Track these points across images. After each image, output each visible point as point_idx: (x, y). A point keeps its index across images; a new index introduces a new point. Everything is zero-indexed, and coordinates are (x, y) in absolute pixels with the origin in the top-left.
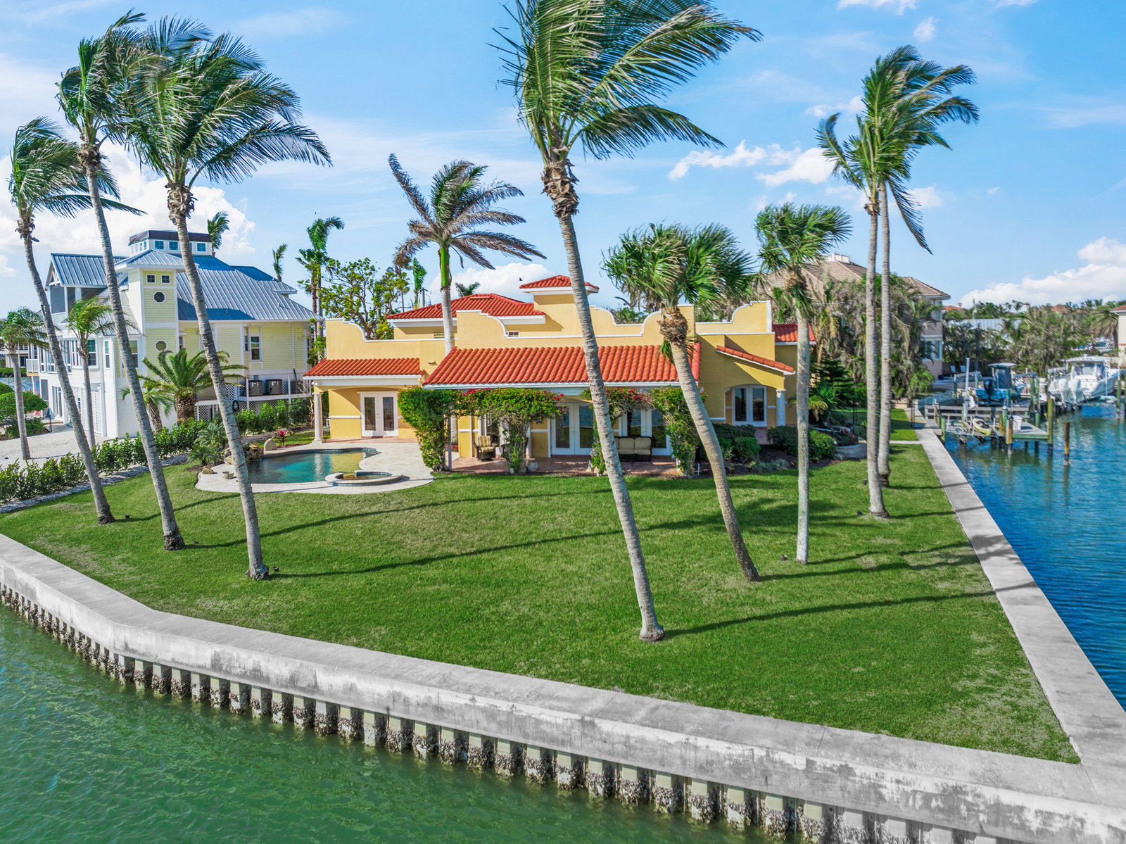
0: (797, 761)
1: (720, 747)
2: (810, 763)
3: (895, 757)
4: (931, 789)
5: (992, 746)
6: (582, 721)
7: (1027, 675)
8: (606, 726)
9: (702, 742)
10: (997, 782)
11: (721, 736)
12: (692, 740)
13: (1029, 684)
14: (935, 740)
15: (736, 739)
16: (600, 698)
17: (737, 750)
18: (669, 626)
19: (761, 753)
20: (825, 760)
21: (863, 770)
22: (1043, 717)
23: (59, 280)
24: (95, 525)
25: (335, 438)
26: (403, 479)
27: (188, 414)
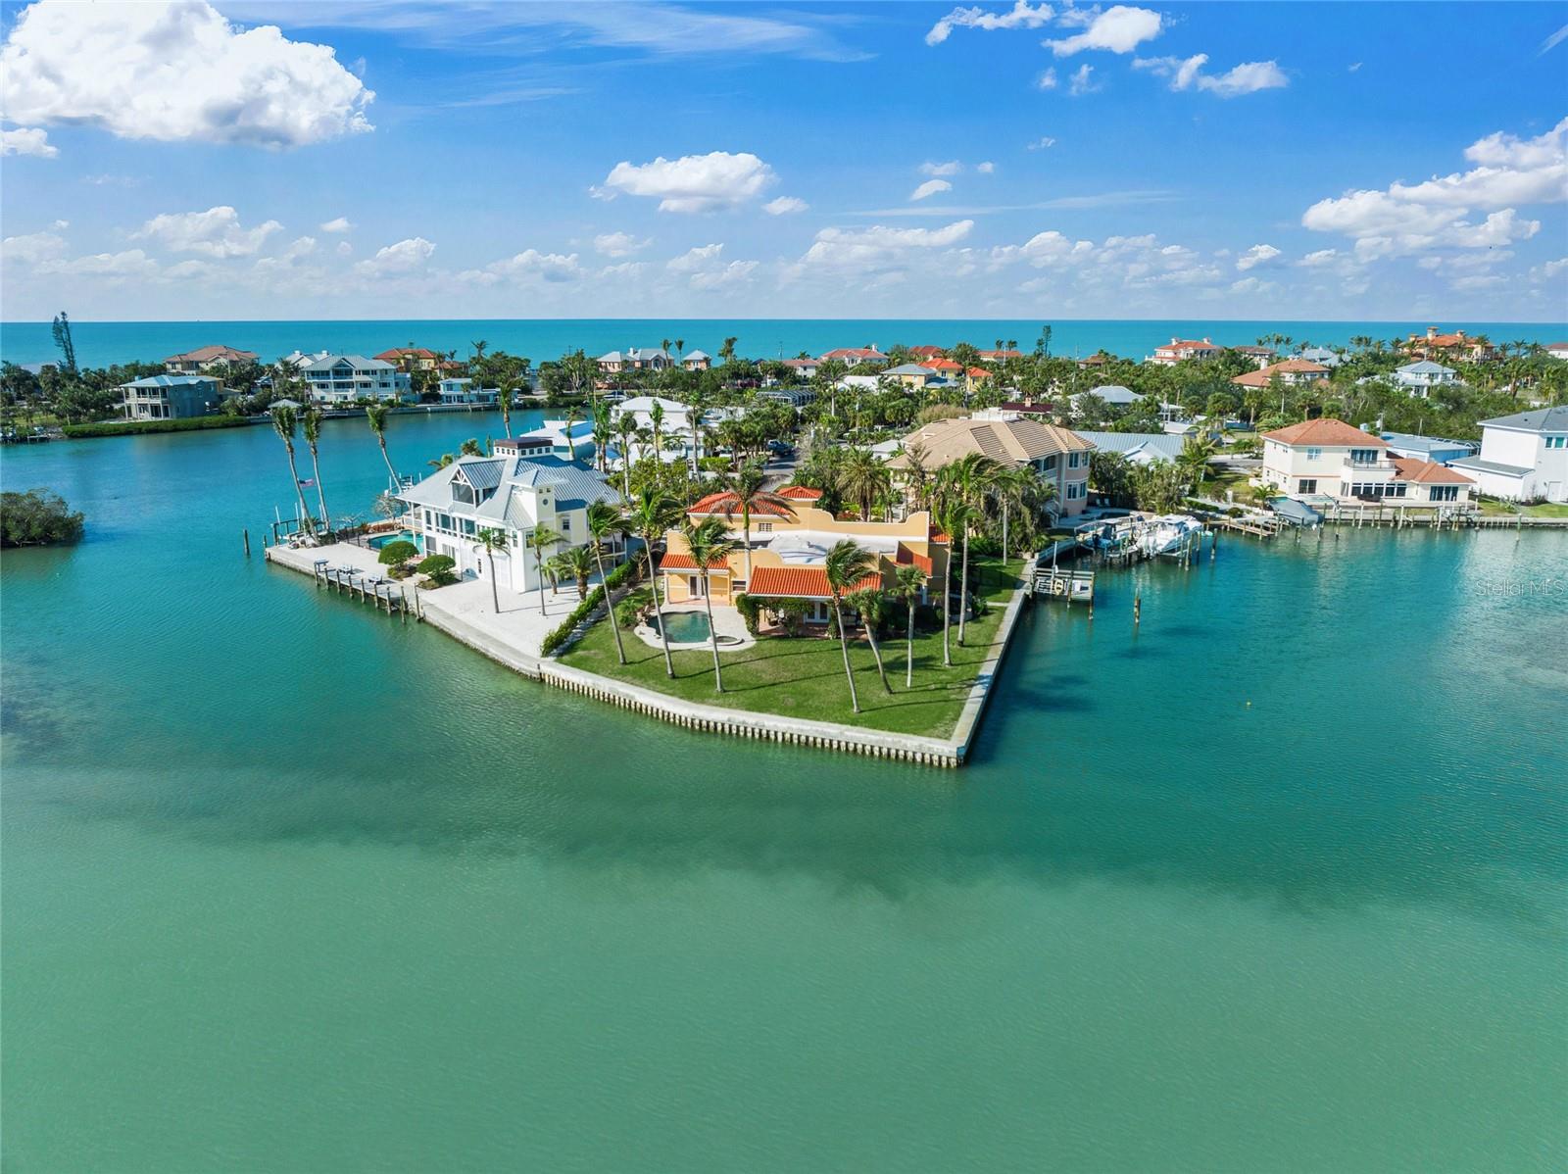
1: (874, 737)
4: (917, 745)
8: (846, 733)
9: (869, 736)
11: (873, 734)
12: (867, 736)
15: (877, 735)
16: (844, 727)
17: (877, 738)
18: (862, 709)
19: (882, 738)
20: (896, 739)
21: (904, 741)
22: (951, 731)
23: (469, 484)
24: (618, 666)
25: (673, 599)
26: (743, 641)
27: (584, 584)
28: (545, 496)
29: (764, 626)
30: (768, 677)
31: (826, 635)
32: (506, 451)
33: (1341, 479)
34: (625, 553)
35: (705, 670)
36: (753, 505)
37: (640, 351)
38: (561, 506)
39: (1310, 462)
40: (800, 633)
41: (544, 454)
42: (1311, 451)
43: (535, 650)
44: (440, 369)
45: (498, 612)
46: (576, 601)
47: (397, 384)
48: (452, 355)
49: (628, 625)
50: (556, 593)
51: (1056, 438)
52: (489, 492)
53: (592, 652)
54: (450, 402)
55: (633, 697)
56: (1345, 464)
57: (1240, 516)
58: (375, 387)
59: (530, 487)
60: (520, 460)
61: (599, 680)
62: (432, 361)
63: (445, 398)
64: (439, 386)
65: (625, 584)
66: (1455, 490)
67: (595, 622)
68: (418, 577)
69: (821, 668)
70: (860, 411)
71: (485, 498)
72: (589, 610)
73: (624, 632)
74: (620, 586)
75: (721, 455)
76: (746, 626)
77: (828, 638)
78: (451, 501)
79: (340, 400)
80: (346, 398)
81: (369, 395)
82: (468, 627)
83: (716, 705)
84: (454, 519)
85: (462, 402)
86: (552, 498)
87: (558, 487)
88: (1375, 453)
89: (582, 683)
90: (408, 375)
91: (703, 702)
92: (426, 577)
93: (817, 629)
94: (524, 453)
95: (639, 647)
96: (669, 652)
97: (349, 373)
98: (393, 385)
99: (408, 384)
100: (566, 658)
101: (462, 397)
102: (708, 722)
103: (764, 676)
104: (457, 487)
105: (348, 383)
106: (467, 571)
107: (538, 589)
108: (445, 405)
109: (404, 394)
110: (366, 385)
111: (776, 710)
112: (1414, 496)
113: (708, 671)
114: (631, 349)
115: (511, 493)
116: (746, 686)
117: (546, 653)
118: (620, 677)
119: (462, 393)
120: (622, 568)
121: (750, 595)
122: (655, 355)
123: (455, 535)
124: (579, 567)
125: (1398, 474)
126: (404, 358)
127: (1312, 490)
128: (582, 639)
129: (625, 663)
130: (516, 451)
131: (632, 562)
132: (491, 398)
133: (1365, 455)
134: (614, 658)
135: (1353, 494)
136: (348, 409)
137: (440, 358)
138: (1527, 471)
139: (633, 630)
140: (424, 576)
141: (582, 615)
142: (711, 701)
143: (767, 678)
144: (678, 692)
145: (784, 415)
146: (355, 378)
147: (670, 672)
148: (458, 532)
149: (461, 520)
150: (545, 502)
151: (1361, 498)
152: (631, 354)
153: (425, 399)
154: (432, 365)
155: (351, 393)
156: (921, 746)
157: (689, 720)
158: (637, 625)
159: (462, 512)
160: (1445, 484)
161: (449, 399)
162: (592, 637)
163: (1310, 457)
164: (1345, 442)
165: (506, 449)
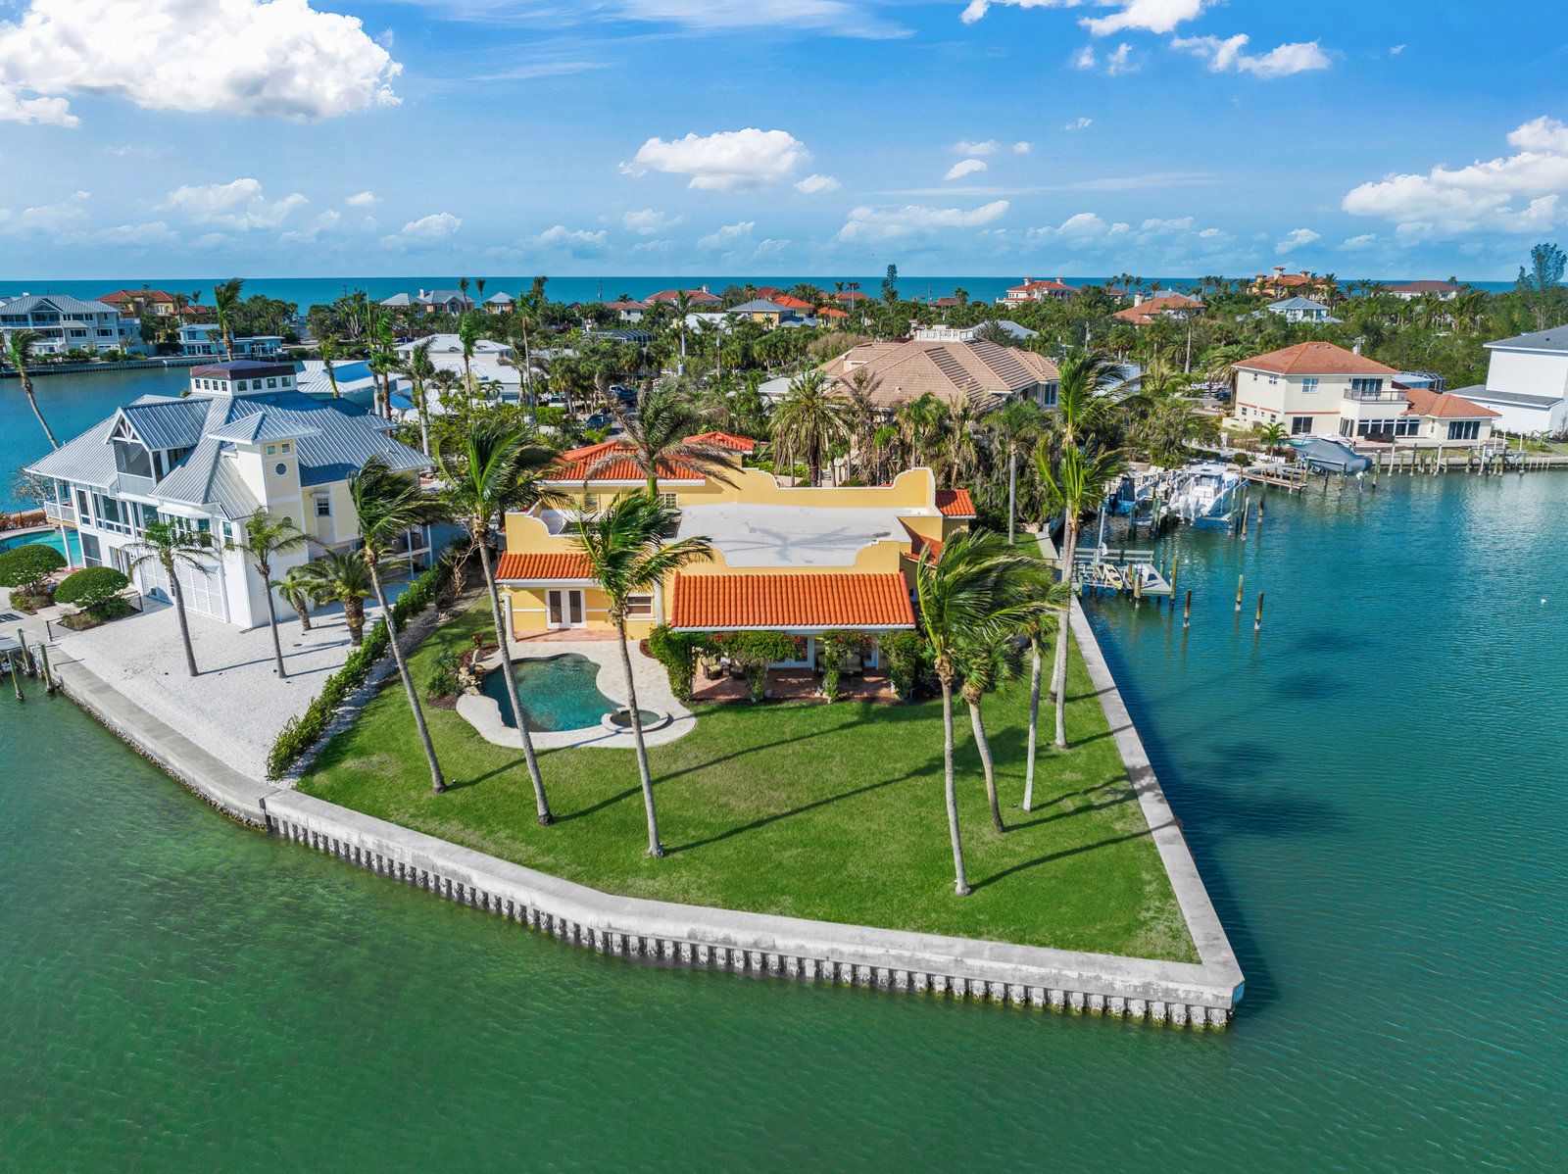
0: (1074, 974)
1: (1034, 970)
2: (1080, 975)
3: (1119, 968)
4: (1138, 984)
5: (1163, 957)
6: (956, 960)
7: (1174, 905)
8: (970, 962)
9: (1024, 967)
10: (1168, 979)
11: (1033, 963)
12: (1019, 966)
13: (1176, 912)
14: (1136, 956)
15: (1042, 965)
17: (1043, 971)
19: (1054, 971)
20: (1087, 973)
21: (1106, 977)
22: (1184, 935)
23: (140, 441)
24: (431, 794)
25: (522, 632)
26: (670, 720)
27: (358, 614)
28: (280, 457)
29: (701, 683)
30: (743, 806)
31: (817, 695)
32: (211, 384)
33: (1340, 416)
34: (429, 549)
35: (611, 794)
36: (664, 463)
37: (432, 293)
38: (309, 476)
39: (1307, 395)
40: (769, 693)
41: (280, 388)
42: (1306, 381)
43: (254, 763)
44: (182, 315)
45: (195, 673)
46: (344, 643)
47: (121, 332)
48: (196, 296)
49: (445, 694)
50: (308, 627)
51: (1026, 364)
52: (180, 456)
53: (375, 759)
54: (194, 353)
55: (468, 879)
56: (1345, 397)
57: (1249, 464)
58: (92, 335)
59: (250, 443)
60: (235, 399)
61: (390, 836)
62: (171, 305)
63: (186, 350)
64: (179, 335)
65: (431, 605)
66: (1477, 425)
67: (381, 687)
68: (62, 608)
69: (837, 775)
70: (721, 348)
71: (172, 467)
72: (368, 664)
73: (436, 710)
74: (423, 609)
75: (551, 405)
76: (669, 686)
77: (823, 702)
78: (114, 475)
79: (44, 352)
80: (52, 349)
81: (83, 345)
82: (134, 710)
83: (654, 895)
84: (124, 504)
85: (210, 353)
86: (292, 460)
87: (303, 442)
88: (1380, 382)
89: (354, 841)
90: (137, 321)
91: (623, 890)
92: (72, 608)
93: (794, 681)
94: (242, 387)
95: (469, 746)
96: (536, 755)
97: (54, 318)
98: (116, 332)
99: (136, 332)
100: (321, 779)
101: (209, 347)
102: (642, 940)
103: (733, 803)
104: (122, 450)
105: (54, 331)
106: (154, 591)
107: (268, 624)
108: (186, 357)
109: (131, 345)
110: (78, 333)
111: (788, 900)
112: (1428, 433)
113: (617, 799)
114: (422, 291)
115: (218, 455)
116: (707, 835)
117: (280, 766)
118: (433, 824)
119: (208, 342)
120: (425, 577)
121: (677, 629)
122: (450, 297)
123: (128, 531)
124: (346, 583)
125: (1410, 407)
126: (133, 301)
127: (1308, 429)
128: (351, 733)
129: (444, 788)
130: (229, 383)
131: (442, 566)
132: (247, 349)
133: (1368, 386)
134: (418, 774)
135: (1359, 435)
136: (54, 363)
137: (180, 301)
138: (1555, 401)
139: (452, 705)
140: (71, 606)
141: (353, 677)
142: (640, 883)
143: (743, 809)
144: (564, 860)
145: (626, 354)
146: (63, 324)
147: (541, 811)
148: (131, 526)
149: (135, 504)
150: (281, 469)
151: (1369, 438)
152: (422, 297)
153: (161, 350)
154: (171, 310)
155: (58, 344)
156: (1147, 986)
157: (598, 935)
158: (461, 693)
159: (135, 492)
160: (1465, 419)
161: (192, 349)
162: (375, 722)
163: (1306, 389)
164: (1345, 369)
165: (211, 381)
